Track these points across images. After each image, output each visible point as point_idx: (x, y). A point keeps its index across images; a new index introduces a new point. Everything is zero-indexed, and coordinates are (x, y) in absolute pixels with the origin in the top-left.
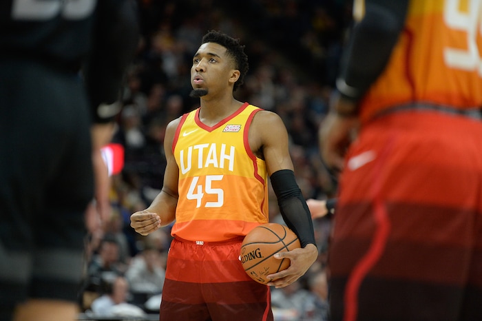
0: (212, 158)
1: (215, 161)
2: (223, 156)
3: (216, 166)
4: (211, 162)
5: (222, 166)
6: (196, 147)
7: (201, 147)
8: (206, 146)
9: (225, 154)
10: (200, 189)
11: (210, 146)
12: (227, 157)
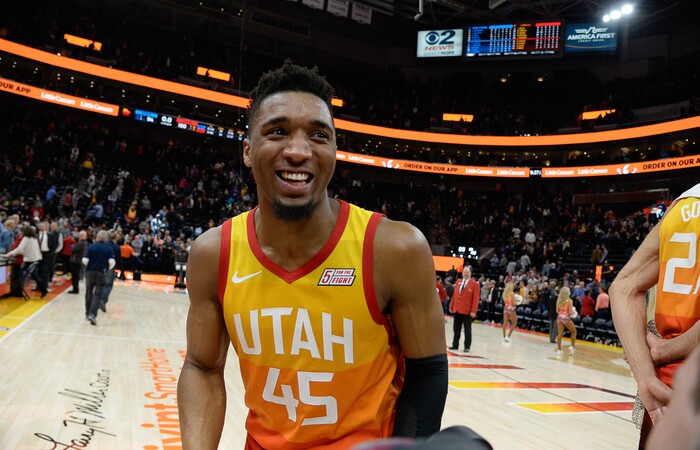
0: (304, 338)
1: (311, 345)
2: (329, 339)
3: (315, 354)
4: (304, 345)
5: (329, 355)
6: (265, 313)
7: (277, 314)
8: (288, 311)
9: (333, 333)
10: (287, 389)
11: (295, 313)
12: (338, 340)
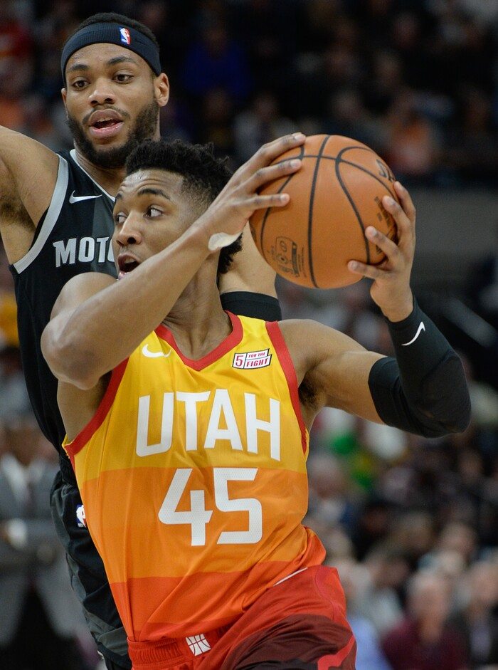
0: (223, 425)
1: (232, 434)
2: (253, 425)
3: (236, 445)
4: (223, 435)
5: (253, 447)
6: (180, 397)
7: (192, 400)
8: (204, 397)
9: (258, 418)
10: (197, 496)
11: (212, 398)
12: (263, 426)
